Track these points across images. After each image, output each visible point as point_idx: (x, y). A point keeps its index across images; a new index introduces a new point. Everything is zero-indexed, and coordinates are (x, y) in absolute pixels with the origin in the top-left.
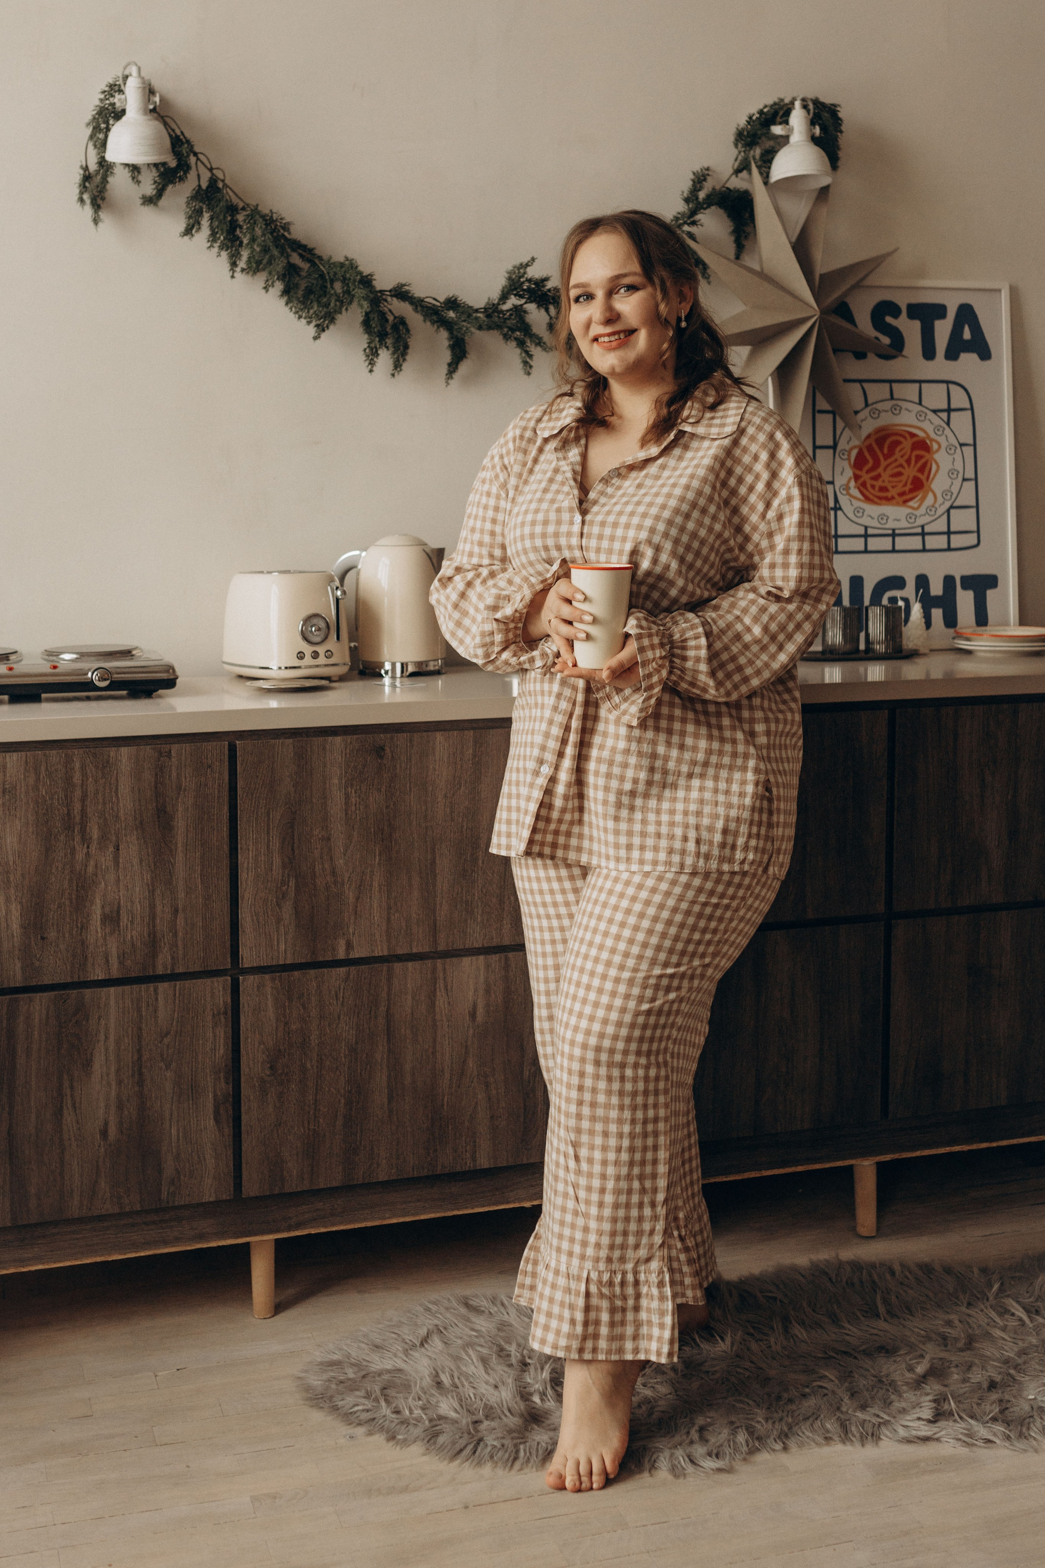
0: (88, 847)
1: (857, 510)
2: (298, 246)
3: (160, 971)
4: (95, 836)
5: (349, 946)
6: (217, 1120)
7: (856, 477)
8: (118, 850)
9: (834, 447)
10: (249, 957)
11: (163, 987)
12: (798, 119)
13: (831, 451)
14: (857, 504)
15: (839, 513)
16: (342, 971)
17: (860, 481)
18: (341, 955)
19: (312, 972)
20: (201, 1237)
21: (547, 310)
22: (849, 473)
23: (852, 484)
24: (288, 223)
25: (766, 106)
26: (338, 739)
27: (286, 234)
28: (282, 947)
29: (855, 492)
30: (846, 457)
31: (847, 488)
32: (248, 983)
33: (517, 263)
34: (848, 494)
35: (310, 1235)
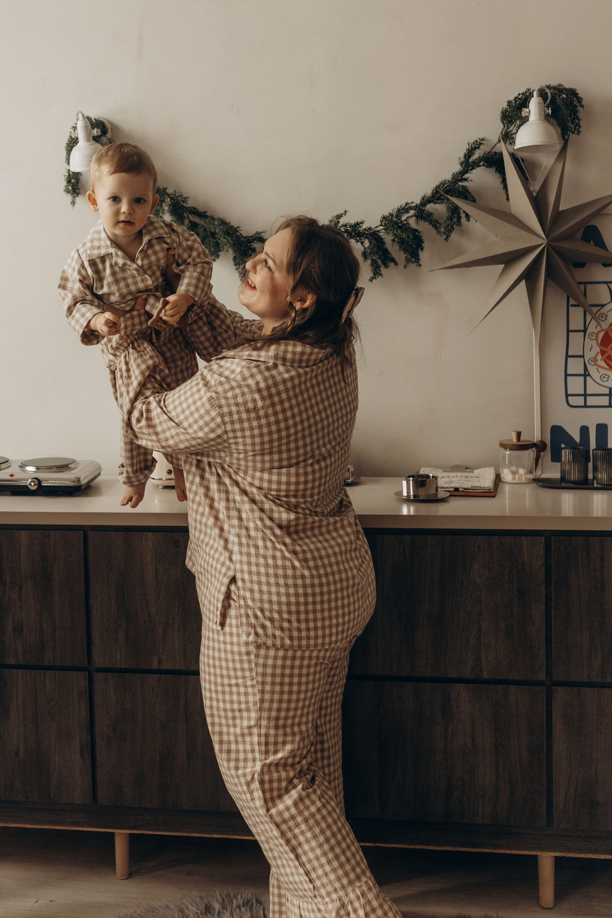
0: (4, 587)
1: (602, 377)
2: (194, 211)
3: (46, 663)
4: (8, 581)
5: (160, 661)
6: (82, 755)
7: (603, 353)
8: (21, 590)
9: (585, 331)
10: (98, 661)
11: (48, 673)
12: (534, 105)
13: (582, 333)
14: (602, 371)
15: (588, 378)
16: (156, 676)
17: (606, 355)
18: (155, 666)
19: (137, 676)
20: (77, 824)
21: (362, 243)
22: (597, 349)
23: (599, 357)
24: (186, 198)
25: (519, 95)
26: (150, 534)
27: (184, 205)
28: (119, 657)
29: (602, 364)
30: (594, 337)
31: (595, 360)
32: (99, 677)
33: (335, 214)
34: (595, 364)
35: (143, 834)
